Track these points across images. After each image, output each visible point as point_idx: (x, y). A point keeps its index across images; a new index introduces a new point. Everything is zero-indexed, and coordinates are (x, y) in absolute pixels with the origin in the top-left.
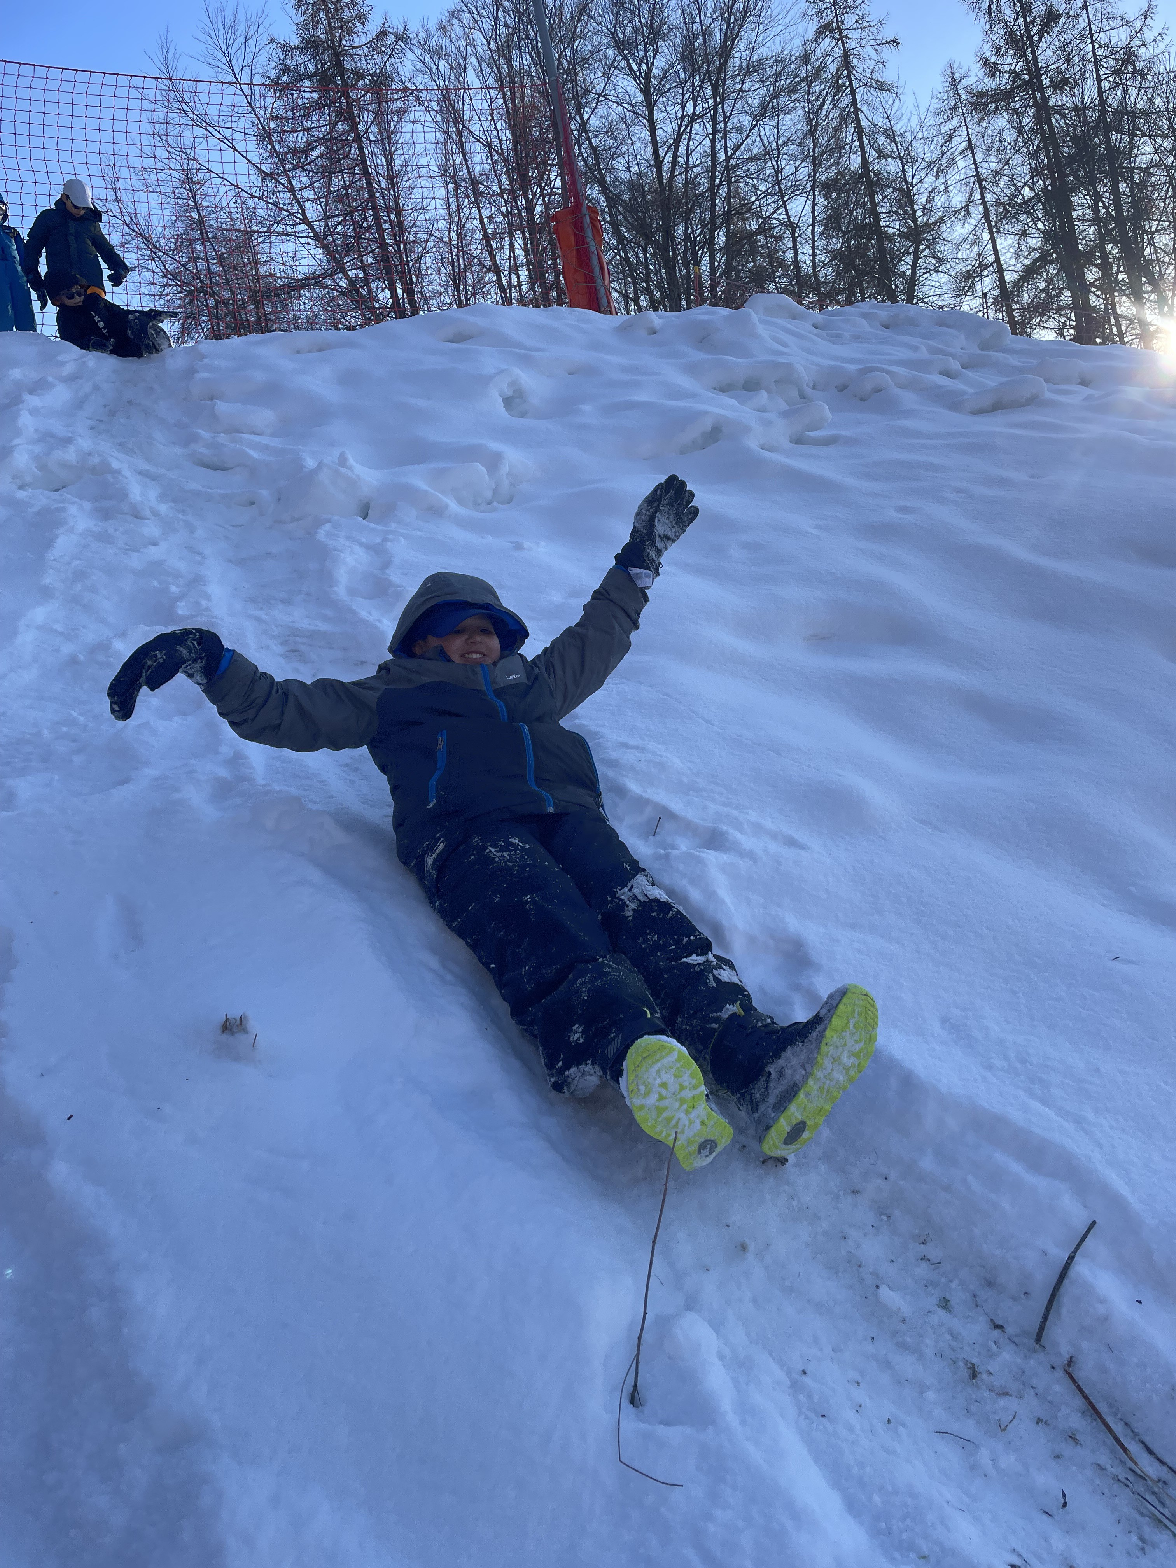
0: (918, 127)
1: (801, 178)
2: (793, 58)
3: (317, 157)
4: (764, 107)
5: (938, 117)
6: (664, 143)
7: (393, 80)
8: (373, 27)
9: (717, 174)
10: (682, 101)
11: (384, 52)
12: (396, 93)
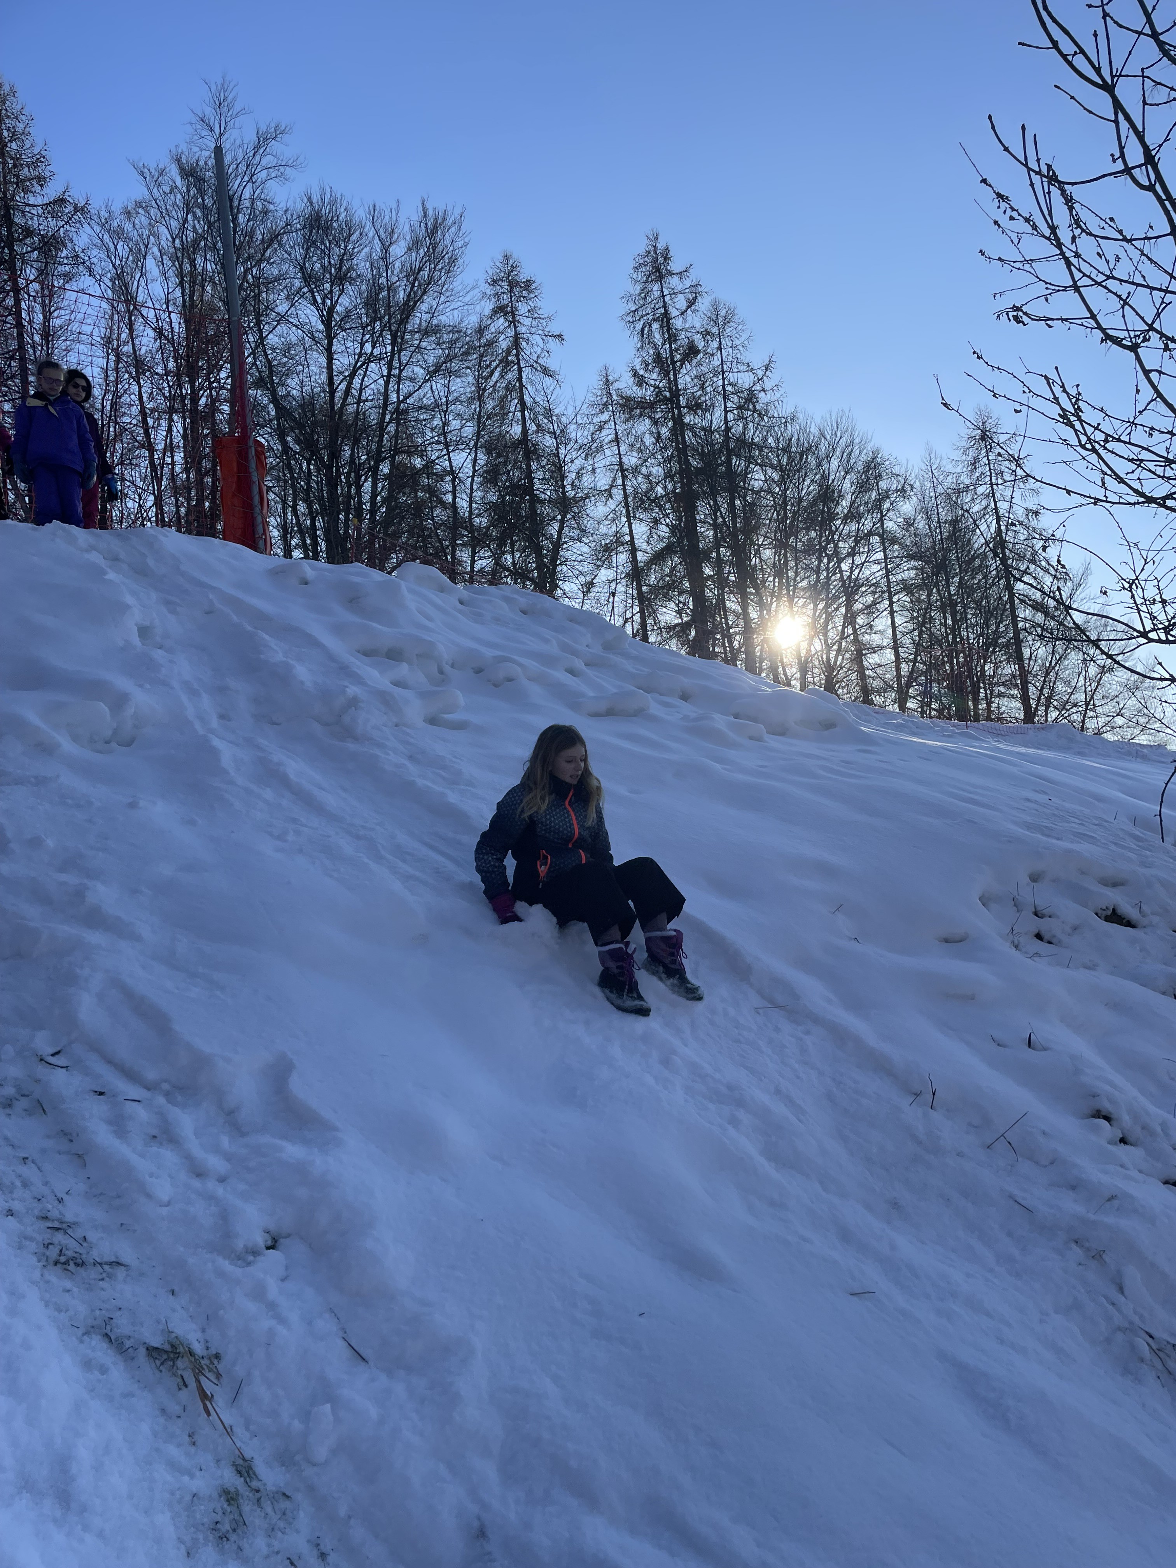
0: (574, 414)
1: (465, 435)
2: (469, 332)
4: (437, 367)
5: (591, 409)
6: (341, 373)
7: (65, 246)
8: (52, 191)
9: (387, 412)
10: (362, 339)
11: (60, 218)
12: (67, 258)
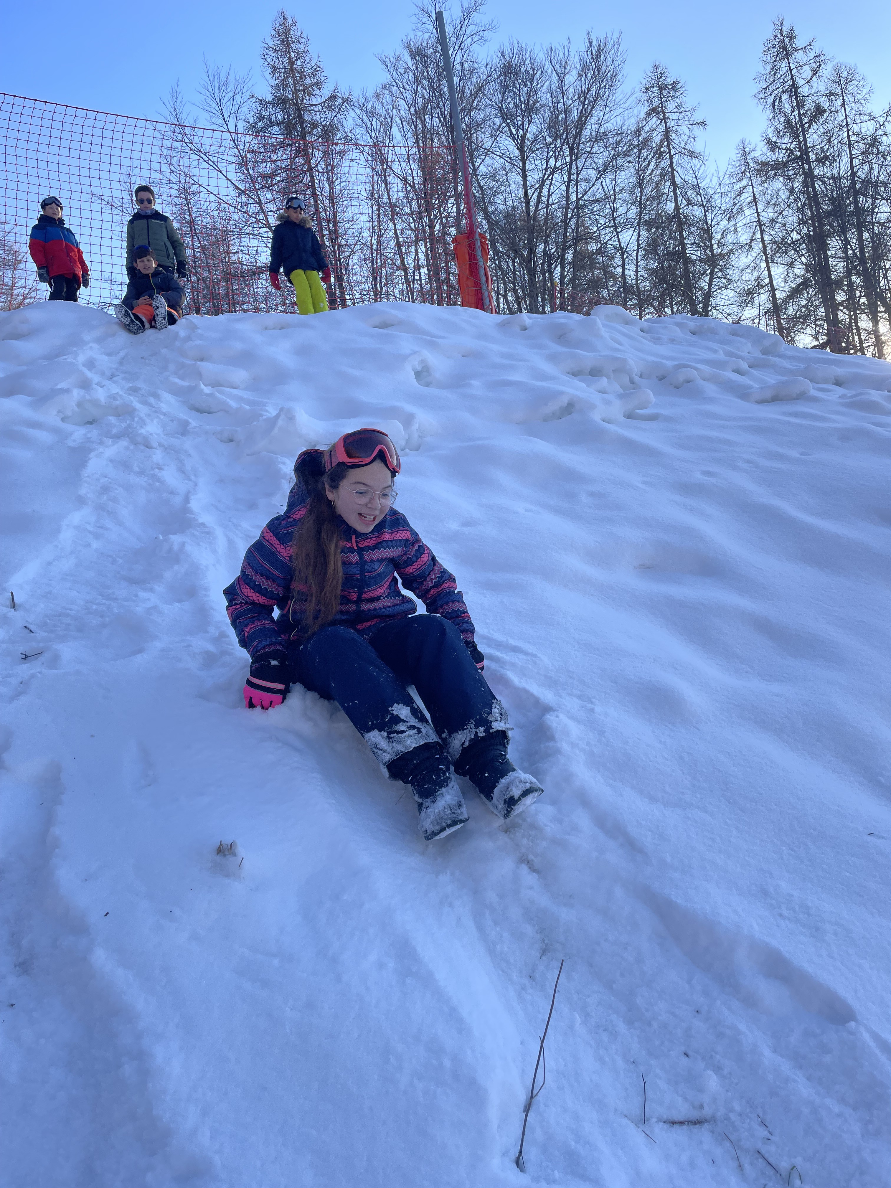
0: (718, 185)
1: (630, 217)
2: (629, 132)
3: (279, 181)
4: (606, 166)
5: (732, 178)
6: (532, 186)
7: (338, 130)
8: (326, 92)
9: (569, 210)
10: (547, 157)
11: (333, 110)
12: (340, 139)
